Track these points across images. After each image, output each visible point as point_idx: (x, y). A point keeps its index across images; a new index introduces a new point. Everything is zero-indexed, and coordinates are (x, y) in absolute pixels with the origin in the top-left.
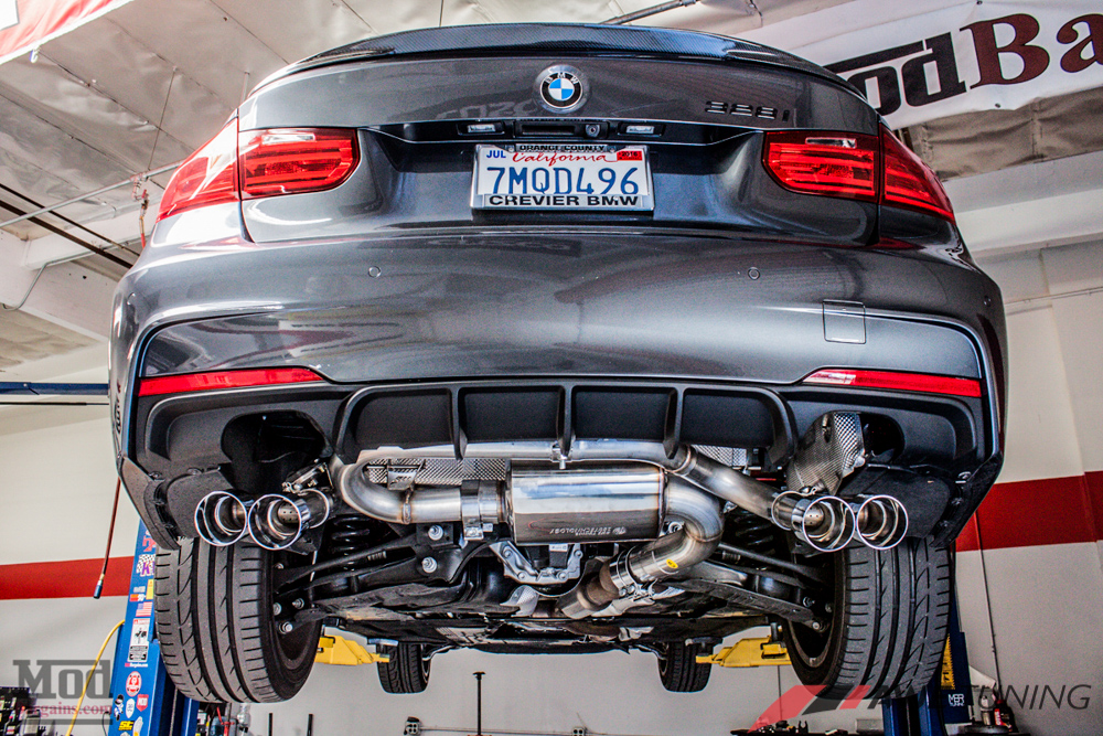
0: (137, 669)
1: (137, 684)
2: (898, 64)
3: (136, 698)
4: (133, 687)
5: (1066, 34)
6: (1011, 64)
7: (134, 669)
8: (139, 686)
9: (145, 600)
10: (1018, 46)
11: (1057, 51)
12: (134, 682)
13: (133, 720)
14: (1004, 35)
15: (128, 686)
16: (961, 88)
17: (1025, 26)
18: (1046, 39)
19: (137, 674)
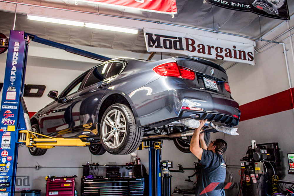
0: (6, 150)
1: (6, 153)
2: (173, 40)
3: (6, 158)
4: (5, 154)
5: (199, 46)
6: (191, 48)
7: (4, 150)
8: (8, 154)
9: (7, 131)
10: (192, 45)
11: (197, 48)
12: (5, 153)
13: (6, 163)
14: (190, 42)
15: (2, 154)
16: (183, 49)
17: (193, 42)
18: (196, 45)
19: (6, 151)
